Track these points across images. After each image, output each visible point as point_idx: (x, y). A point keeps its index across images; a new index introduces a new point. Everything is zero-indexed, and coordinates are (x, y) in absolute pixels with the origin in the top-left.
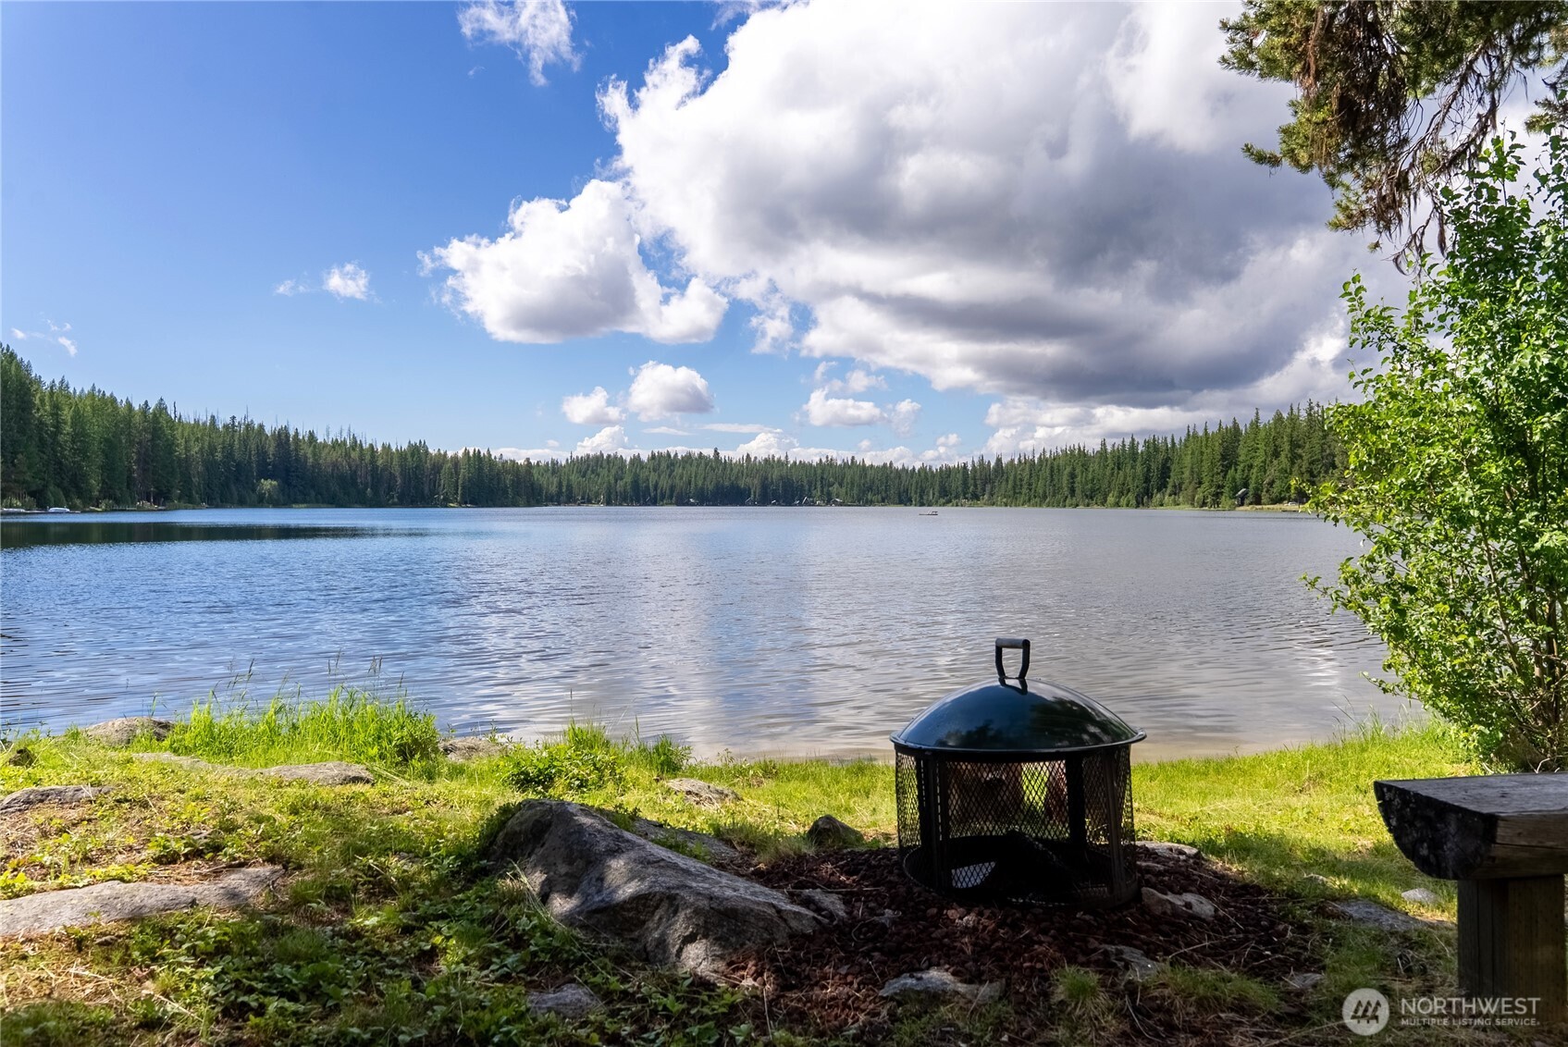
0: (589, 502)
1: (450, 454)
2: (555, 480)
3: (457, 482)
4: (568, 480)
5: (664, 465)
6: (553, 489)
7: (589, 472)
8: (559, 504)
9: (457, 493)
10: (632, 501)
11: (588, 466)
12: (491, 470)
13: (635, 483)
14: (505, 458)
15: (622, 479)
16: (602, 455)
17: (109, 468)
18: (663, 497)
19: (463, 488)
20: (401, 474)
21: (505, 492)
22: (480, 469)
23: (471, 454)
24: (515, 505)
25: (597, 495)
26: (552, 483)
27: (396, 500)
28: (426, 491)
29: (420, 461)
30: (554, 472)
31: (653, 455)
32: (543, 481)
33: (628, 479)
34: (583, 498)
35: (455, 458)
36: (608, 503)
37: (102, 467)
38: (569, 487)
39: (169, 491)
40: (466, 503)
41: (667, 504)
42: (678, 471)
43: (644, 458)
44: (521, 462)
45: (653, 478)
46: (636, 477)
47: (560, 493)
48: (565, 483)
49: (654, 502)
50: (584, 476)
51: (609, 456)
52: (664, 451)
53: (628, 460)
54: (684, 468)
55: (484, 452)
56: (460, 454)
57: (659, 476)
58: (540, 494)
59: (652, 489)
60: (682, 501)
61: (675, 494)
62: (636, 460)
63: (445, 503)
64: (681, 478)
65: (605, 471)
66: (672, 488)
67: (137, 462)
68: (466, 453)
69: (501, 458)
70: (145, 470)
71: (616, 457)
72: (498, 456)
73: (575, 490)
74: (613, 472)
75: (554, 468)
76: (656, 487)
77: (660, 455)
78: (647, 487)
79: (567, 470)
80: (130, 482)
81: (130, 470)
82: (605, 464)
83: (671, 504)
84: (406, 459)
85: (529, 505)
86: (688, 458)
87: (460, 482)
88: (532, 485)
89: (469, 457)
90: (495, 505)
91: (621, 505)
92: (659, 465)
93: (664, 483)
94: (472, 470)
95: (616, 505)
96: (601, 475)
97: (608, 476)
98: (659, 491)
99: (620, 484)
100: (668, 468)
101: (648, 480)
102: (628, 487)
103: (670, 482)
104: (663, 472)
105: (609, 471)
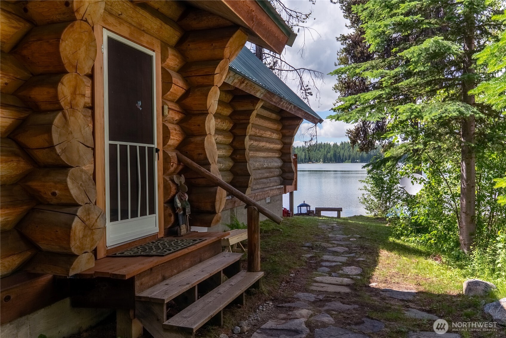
0: (317, 161)
4: (309, 153)
5: (346, 147)
7: (317, 150)
8: (305, 163)
10: (333, 161)
11: (316, 148)
13: (335, 155)
16: (322, 143)
18: (346, 159)
25: (320, 159)
31: (342, 143)
32: (299, 154)
33: (332, 152)
34: (314, 160)
36: (324, 162)
38: (309, 156)
41: (347, 162)
43: (339, 144)
45: (342, 152)
46: (335, 151)
47: (305, 158)
48: (307, 155)
49: (342, 161)
50: (315, 152)
51: (324, 144)
53: (332, 145)
57: (344, 151)
60: (354, 161)
61: (351, 158)
62: (335, 145)
64: (353, 152)
65: (323, 150)
66: (350, 156)
71: (327, 144)
73: (311, 157)
74: (326, 150)
75: (303, 149)
77: (345, 142)
78: (340, 156)
79: (308, 149)
82: (323, 147)
83: (349, 162)
91: (329, 163)
92: (344, 146)
95: (327, 163)
96: (322, 151)
97: (324, 151)
98: (344, 157)
99: (329, 155)
100: (348, 147)
101: (340, 153)
102: (332, 156)
103: (349, 153)
104: (346, 149)
105: (325, 149)
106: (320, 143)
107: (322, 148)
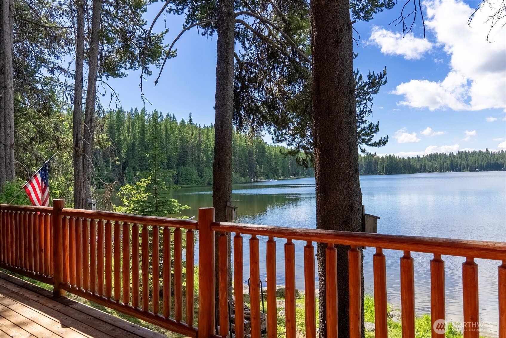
0: (433, 171)
1: (380, 157)
2: (419, 164)
3: (383, 166)
4: (424, 163)
5: (464, 156)
6: (418, 167)
7: (432, 160)
8: (421, 172)
9: (383, 170)
10: (450, 170)
11: (432, 158)
12: (395, 161)
13: (452, 164)
14: (400, 157)
15: (446, 162)
16: (437, 153)
17: (283, 167)
18: (464, 168)
19: (386, 168)
20: (365, 164)
21: (401, 169)
22: (391, 161)
23: (388, 156)
24: (404, 173)
25: (436, 168)
26: (418, 165)
27: (363, 173)
28: (373, 169)
29: (371, 160)
30: (418, 161)
31: (459, 152)
32: (415, 164)
33: (448, 162)
34: (430, 170)
35: (382, 158)
36: (441, 171)
37: (282, 167)
38: (425, 166)
39: (298, 173)
40: (387, 173)
41: (465, 171)
42: (470, 158)
43: (455, 154)
44: (406, 158)
45: (459, 161)
46: (452, 161)
47: (421, 168)
48: (423, 165)
49: (460, 170)
50: (430, 162)
51: (440, 154)
52: (463, 150)
53: (448, 154)
54: (472, 157)
55: (392, 155)
56: (384, 157)
57: (462, 160)
58: (414, 169)
59: (459, 166)
60: (472, 169)
61: (469, 167)
62: (452, 155)
63: (379, 174)
64: (471, 161)
65: (439, 159)
66: (468, 165)
67: (290, 165)
68: (386, 156)
69: (398, 157)
70: (292, 167)
71: (443, 154)
72: (397, 157)
73: (427, 167)
74: (442, 159)
75: (418, 159)
76: (460, 165)
77: (462, 152)
78: (457, 165)
79: (423, 160)
80: (289, 171)
81: (289, 168)
82: (439, 157)
83: (467, 171)
84: (366, 159)
85: (409, 173)
86: (474, 153)
87: (385, 166)
88: (410, 166)
89: (387, 158)
90: (397, 174)
91: (446, 172)
92: (462, 156)
93: (464, 163)
94: (389, 162)
95: (444, 172)
96: (437, 161)
97: (440, 161)
98: (462, 166)
99: (445, 164)
100: (465, 157)
101: (457, 162)
102: (449, 165)
103: (466, 162)
104: (463, 159)
105: (440, 159)
106: (436, 153)
107: (437, 158)
